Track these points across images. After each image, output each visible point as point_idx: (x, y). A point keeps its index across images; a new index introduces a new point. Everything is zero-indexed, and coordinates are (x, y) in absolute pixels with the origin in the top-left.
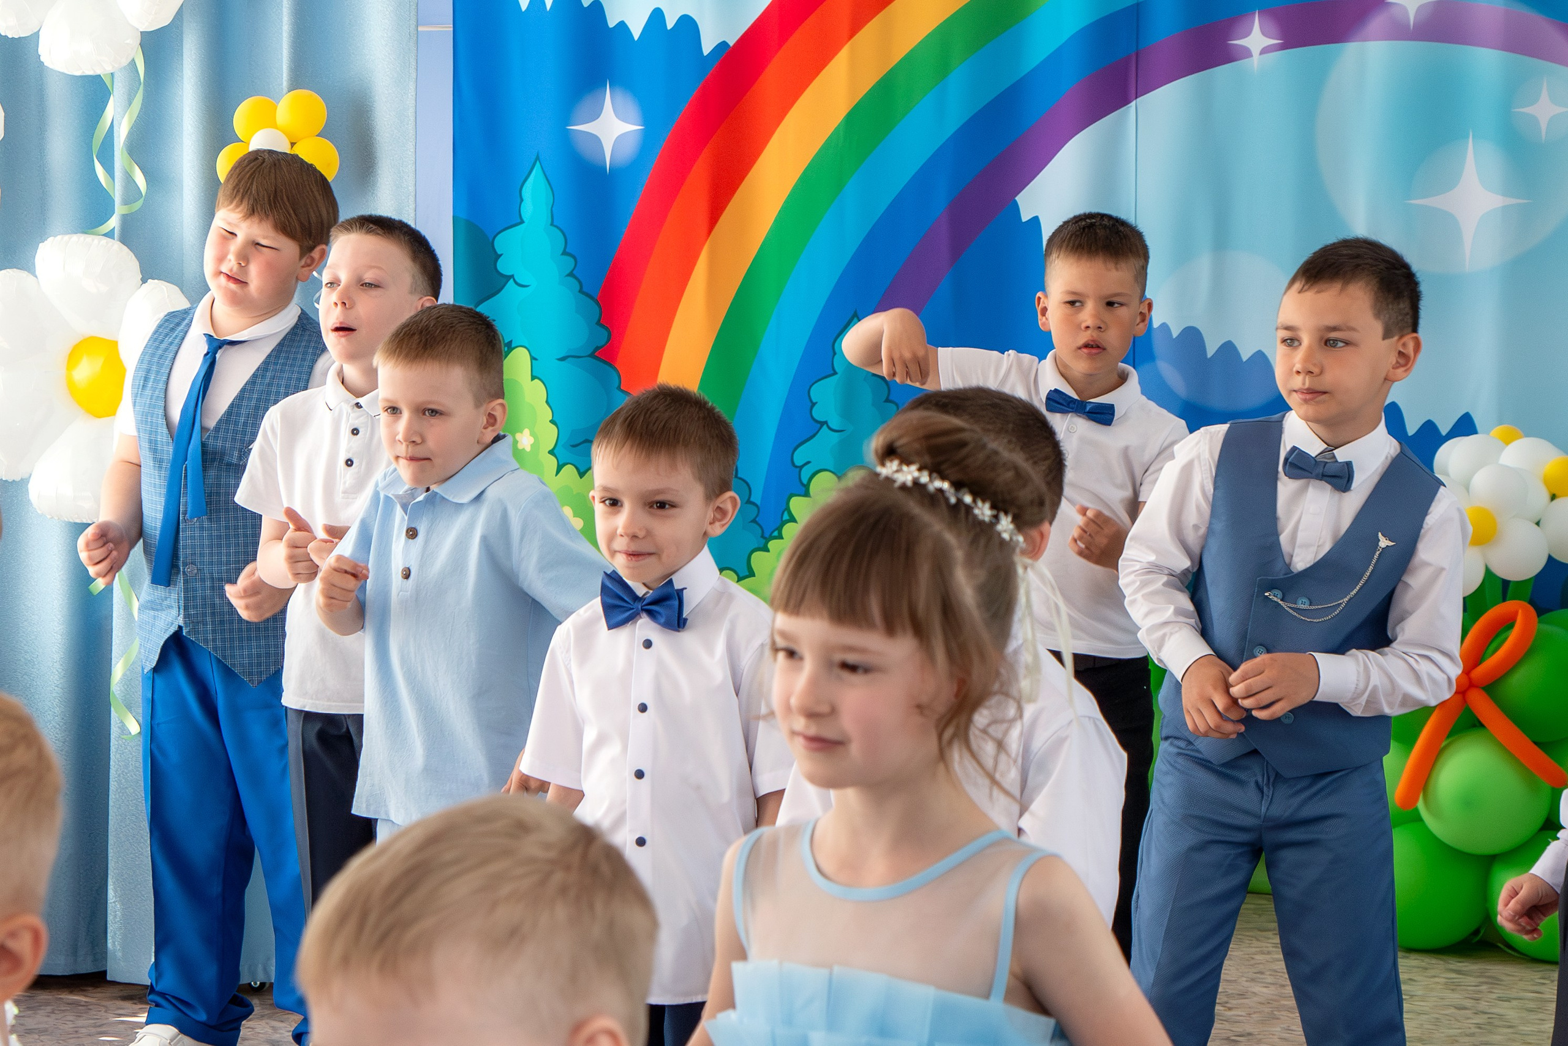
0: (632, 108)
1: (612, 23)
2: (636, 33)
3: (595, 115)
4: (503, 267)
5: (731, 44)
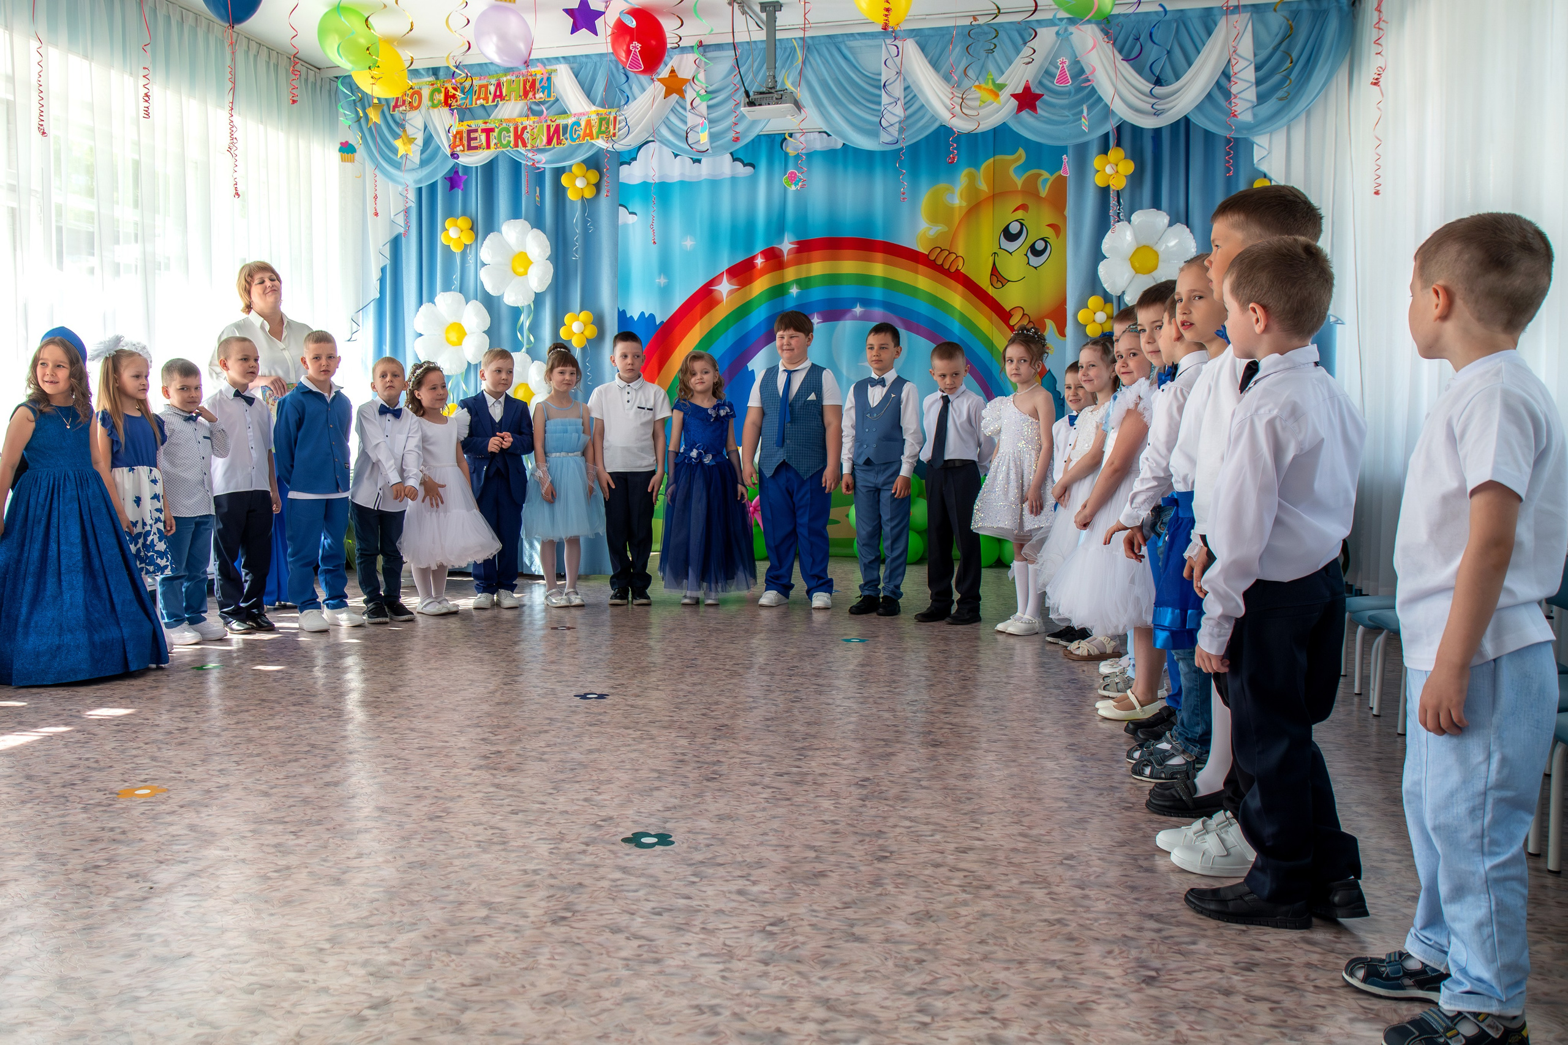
2: (636, 318)
5: (665, 321)
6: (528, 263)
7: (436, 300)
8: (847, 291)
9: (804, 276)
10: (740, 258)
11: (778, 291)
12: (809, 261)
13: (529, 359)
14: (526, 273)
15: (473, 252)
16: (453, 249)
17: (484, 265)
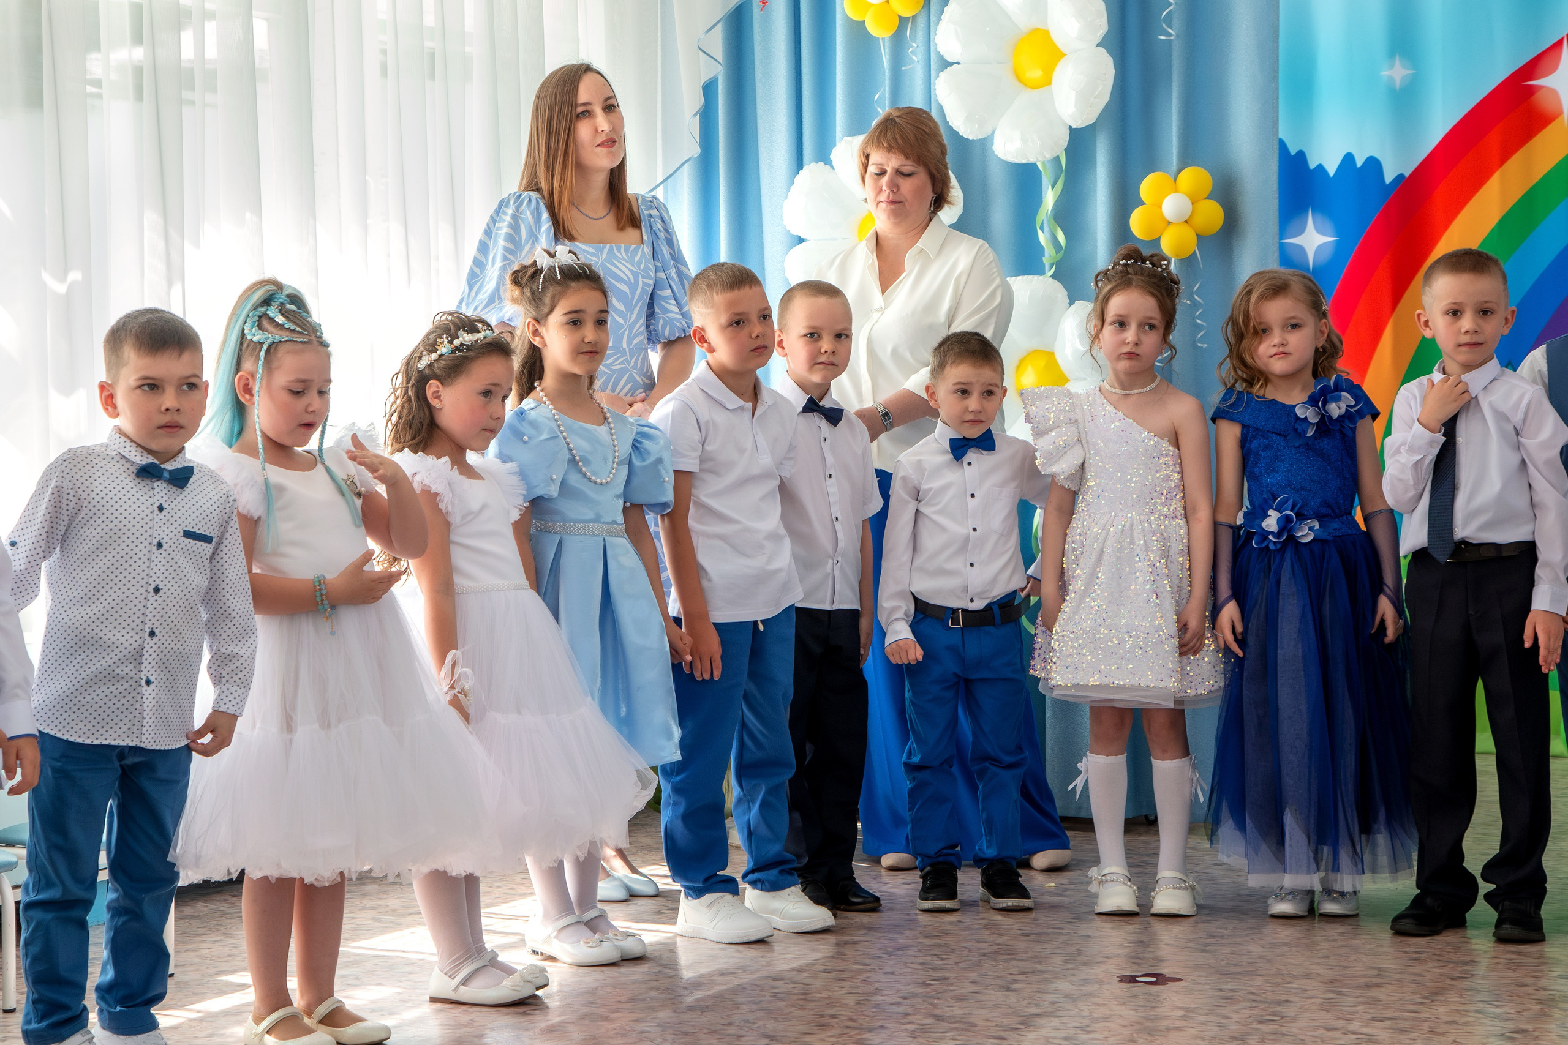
0: (1327, 226)
1: (1312, 166)
2: (1332, 173)
3: (1302, 232)
5: (1407, 175)
6: (1053, 55)
7: (833, 157)
13: (1059, 291)
14: (1048, 81)
15: (921, 34)
16: (872, 29)
17: (945, 64)
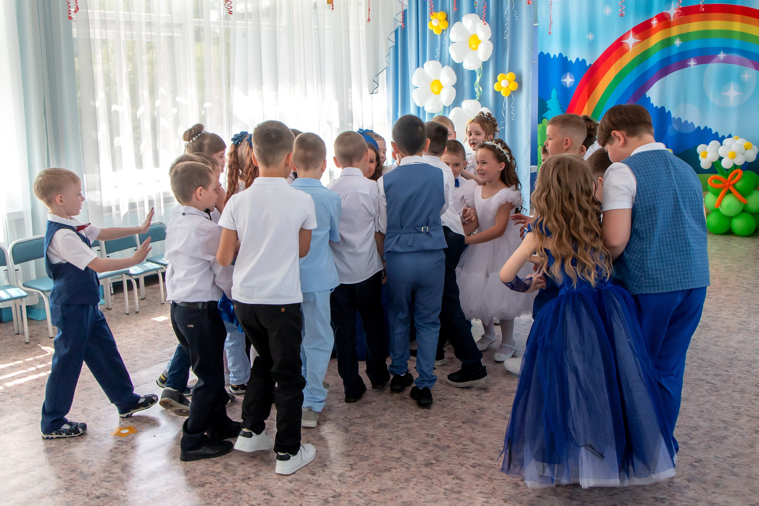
0: (573, 77)
1: (569, 60)
2: (574, 62)
3: (566, 78)
4: (548, 107)
5: (592, 64)
6: (478, 41)
8: (714, 43)
9: (685, 32)
10: (641, 20)
11: (667, 43)
12: (688, 22)
14: (477, 48)
17: (452, 43)
